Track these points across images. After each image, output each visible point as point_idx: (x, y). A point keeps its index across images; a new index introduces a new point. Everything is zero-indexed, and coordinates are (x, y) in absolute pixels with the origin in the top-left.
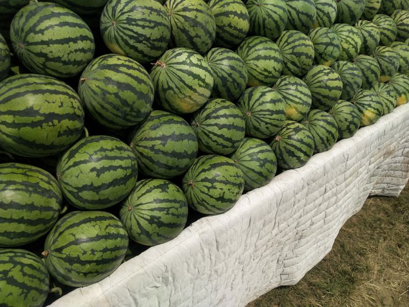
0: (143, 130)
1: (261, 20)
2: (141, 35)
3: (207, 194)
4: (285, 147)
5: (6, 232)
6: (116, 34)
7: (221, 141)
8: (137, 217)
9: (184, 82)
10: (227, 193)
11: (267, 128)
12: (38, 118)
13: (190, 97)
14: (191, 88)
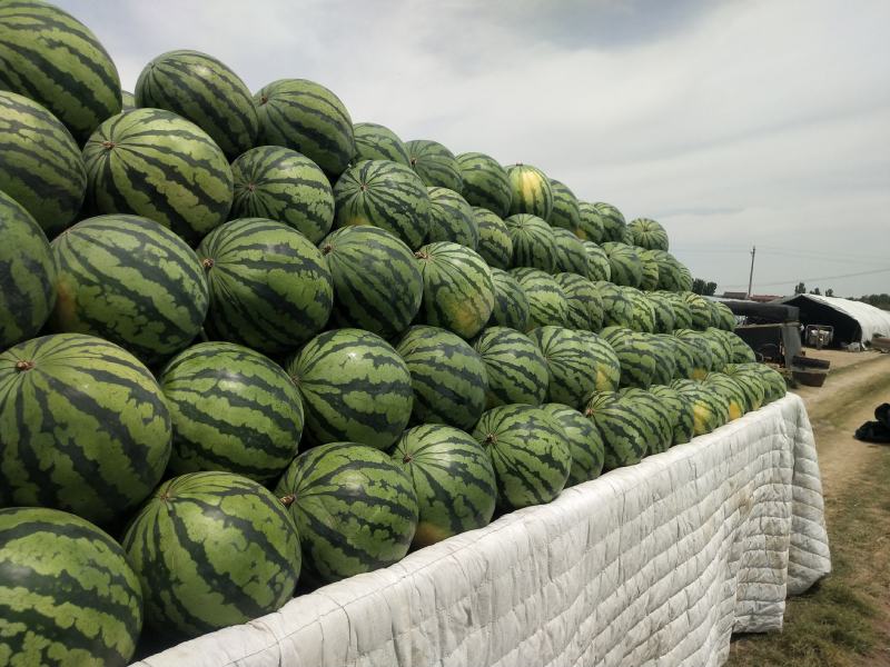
0: (410, 339)
1: (526, 246)
2: (405, 203)
3: (525, 449)
4: (606, 422)
7: (521, 377)
9: (464, 274)
10: (555, 447)
11: (577, 379)
12: (296, 260)
13: (472, 300)
14: (474, 284)
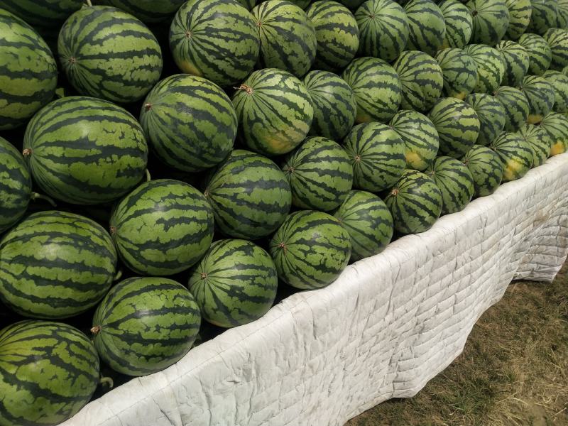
0: (221, 173)
1: (374, 36)
2: (223, 50)
3: (304, 261)
4: (404, 204)
5: (49, 298)
6: (191, 48)
7: (321, 191)
8: (213, 287)
9: (276, 112)
10: (330, 258)
11: (382, 177)
12: (94, 151)
13: (283, 132)
14: (285, 120)
